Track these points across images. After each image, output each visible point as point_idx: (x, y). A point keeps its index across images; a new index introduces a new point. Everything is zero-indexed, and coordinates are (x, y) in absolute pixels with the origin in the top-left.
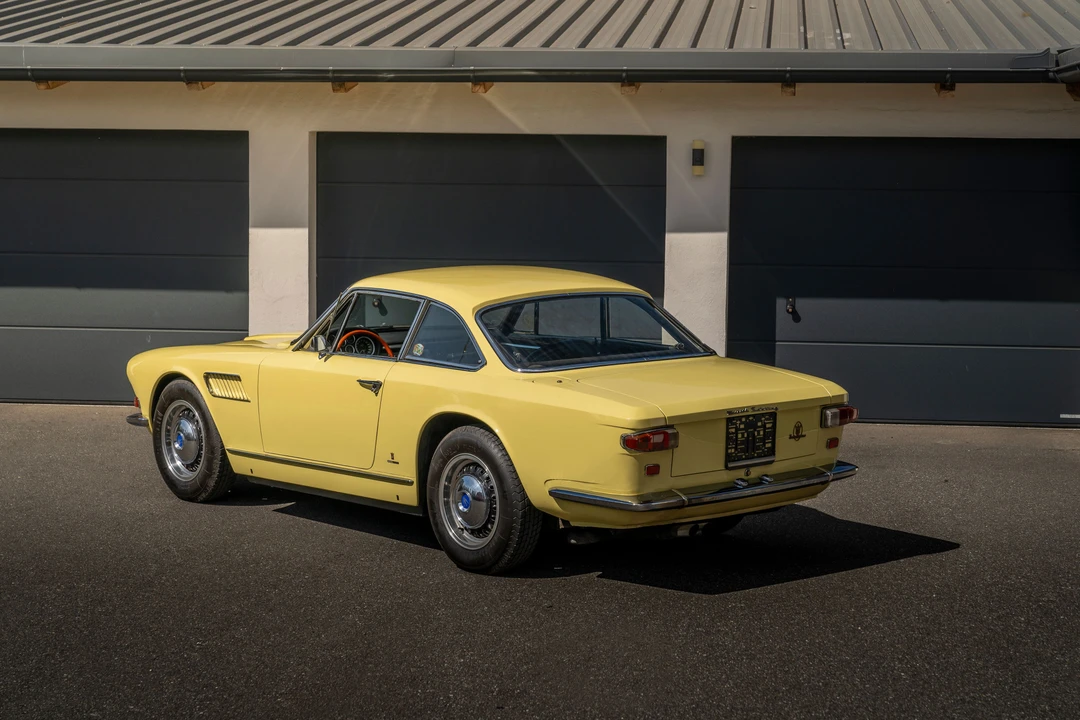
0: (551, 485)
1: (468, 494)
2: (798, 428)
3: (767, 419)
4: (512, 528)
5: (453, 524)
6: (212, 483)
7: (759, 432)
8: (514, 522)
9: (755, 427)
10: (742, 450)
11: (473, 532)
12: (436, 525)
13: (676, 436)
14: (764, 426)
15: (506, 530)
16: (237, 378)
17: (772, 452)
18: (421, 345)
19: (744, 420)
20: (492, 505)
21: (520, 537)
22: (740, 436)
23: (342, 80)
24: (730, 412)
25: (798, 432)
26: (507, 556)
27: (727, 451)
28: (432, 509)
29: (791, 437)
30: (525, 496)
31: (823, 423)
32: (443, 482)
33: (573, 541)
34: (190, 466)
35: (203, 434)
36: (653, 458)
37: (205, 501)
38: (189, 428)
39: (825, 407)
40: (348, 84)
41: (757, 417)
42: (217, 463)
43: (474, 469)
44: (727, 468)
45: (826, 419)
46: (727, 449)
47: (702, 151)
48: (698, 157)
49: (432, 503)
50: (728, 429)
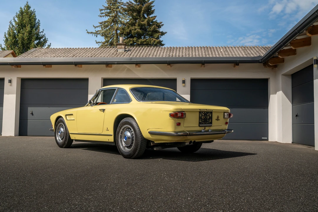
0: (149, 130)
1: (127, 136)
2: (218, 117)
3: (210, 114)
4: (138, 144)
5: (122, 145)
6: (66, 142)
7: (208, 117)
8: (138, 142)
9: (207, 115)
10: (203, 121)
11: (128, 147)
12: (118, 146)
13: (185, 114)
14: (209, 115)
15: (136, 146)
16: (72, 115)
17: (211, 123)
18: (116, 100)
19: (204, 113)
20: (133, 139)
21: (140, 147)
22: (203, 117)
23: (108, 64)
24: (200, 110)
25: (218, 118)
26: (137, 153)
27: (199, 121)
28: (117, 142)
29: (216, 120)
30: (142, 135)
31: (224, 117)
32: (120, 134)
33: (155, 149)
34: (62, 139)
35: (65, 131)
36: (179, 121)
37: (65, 148)
38: (62, 129)
39: (224, 113)
40: (110, 65)
41: (208, 112)
42: (68, 137)
43: (128, 129)
44: (199, 126)
45: (225, 116)
46: (199, 120)
47: (185, 80)
48: (184, 82)
49: (117, 140)
50: (199, 115)
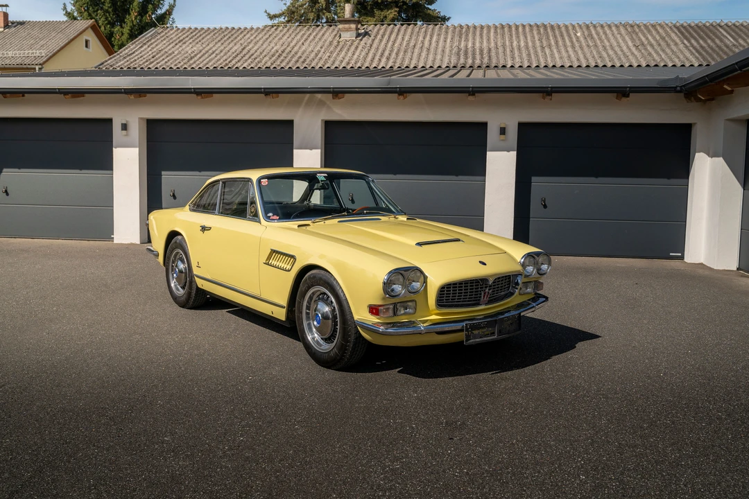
23: (338, 93)
47: (504, 128)
48: (503, 131)
